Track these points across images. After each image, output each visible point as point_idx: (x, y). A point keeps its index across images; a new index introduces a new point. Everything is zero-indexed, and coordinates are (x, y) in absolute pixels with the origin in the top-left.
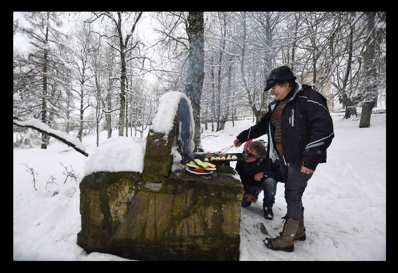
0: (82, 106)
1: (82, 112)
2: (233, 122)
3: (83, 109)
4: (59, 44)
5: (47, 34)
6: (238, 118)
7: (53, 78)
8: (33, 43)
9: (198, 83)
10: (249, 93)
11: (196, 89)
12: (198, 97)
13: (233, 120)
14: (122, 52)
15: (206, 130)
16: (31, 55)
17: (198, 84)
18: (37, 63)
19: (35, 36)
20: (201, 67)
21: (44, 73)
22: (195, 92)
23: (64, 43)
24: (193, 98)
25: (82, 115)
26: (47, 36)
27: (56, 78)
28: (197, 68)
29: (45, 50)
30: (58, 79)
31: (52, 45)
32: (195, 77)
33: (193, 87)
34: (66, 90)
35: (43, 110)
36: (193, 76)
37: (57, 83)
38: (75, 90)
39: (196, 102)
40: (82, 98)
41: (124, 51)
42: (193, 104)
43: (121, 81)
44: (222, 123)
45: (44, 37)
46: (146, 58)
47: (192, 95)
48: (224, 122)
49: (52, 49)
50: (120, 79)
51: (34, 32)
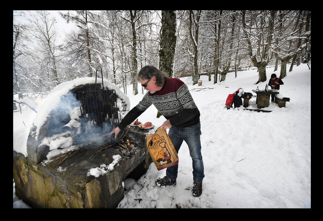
0: (114, 68)
1: (115, 72)
2: (236, 73)
3: (115, 70)
4: (94, 23)
5: (86, 17)
6: (242, 69)
7: (93, 50)
8: (79, 26)
9: (169, 47)
10: (250, 44)
11: (168, 54)
12: (170, 61)
13: (236, 71)
14: (132, 22)
15: (209, 81)
16: (80, 35)
17: (169, 49)
18: (83, 40)
19: (80, 21)
20: (172, 31)
21: (87, 47)
22: (167, 57)
23: (97, 22)
24: (164, 62)
25: (114, 74)
26: (86, 19)
27: (94, 50)
28: (168, 33)
29: (86, 30)
30: (96, 50)
31: (89, 25)
32: (166, 42)
33: (164, 52)
34: (101, 57)
35: (90, 73)
36: (165, 42)
37: (96, 53)
38: (108, 57)
39: (168, 66)
40: (114, 62)
41: (134, 22)
42: (165, 68)
43: (133, 47)
44: (223, 75)
45: (85, 20)
46: (152, 24)
47: (163, 60)
48: (226, 74)
49: (89, 28)
50: (133, 46)
51: (78, 18)
